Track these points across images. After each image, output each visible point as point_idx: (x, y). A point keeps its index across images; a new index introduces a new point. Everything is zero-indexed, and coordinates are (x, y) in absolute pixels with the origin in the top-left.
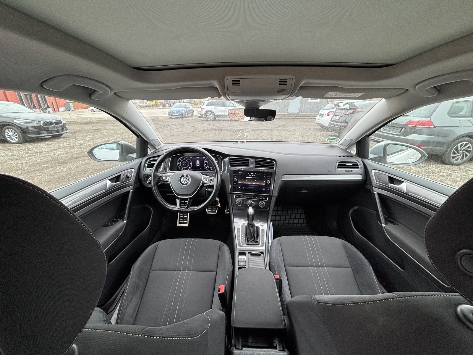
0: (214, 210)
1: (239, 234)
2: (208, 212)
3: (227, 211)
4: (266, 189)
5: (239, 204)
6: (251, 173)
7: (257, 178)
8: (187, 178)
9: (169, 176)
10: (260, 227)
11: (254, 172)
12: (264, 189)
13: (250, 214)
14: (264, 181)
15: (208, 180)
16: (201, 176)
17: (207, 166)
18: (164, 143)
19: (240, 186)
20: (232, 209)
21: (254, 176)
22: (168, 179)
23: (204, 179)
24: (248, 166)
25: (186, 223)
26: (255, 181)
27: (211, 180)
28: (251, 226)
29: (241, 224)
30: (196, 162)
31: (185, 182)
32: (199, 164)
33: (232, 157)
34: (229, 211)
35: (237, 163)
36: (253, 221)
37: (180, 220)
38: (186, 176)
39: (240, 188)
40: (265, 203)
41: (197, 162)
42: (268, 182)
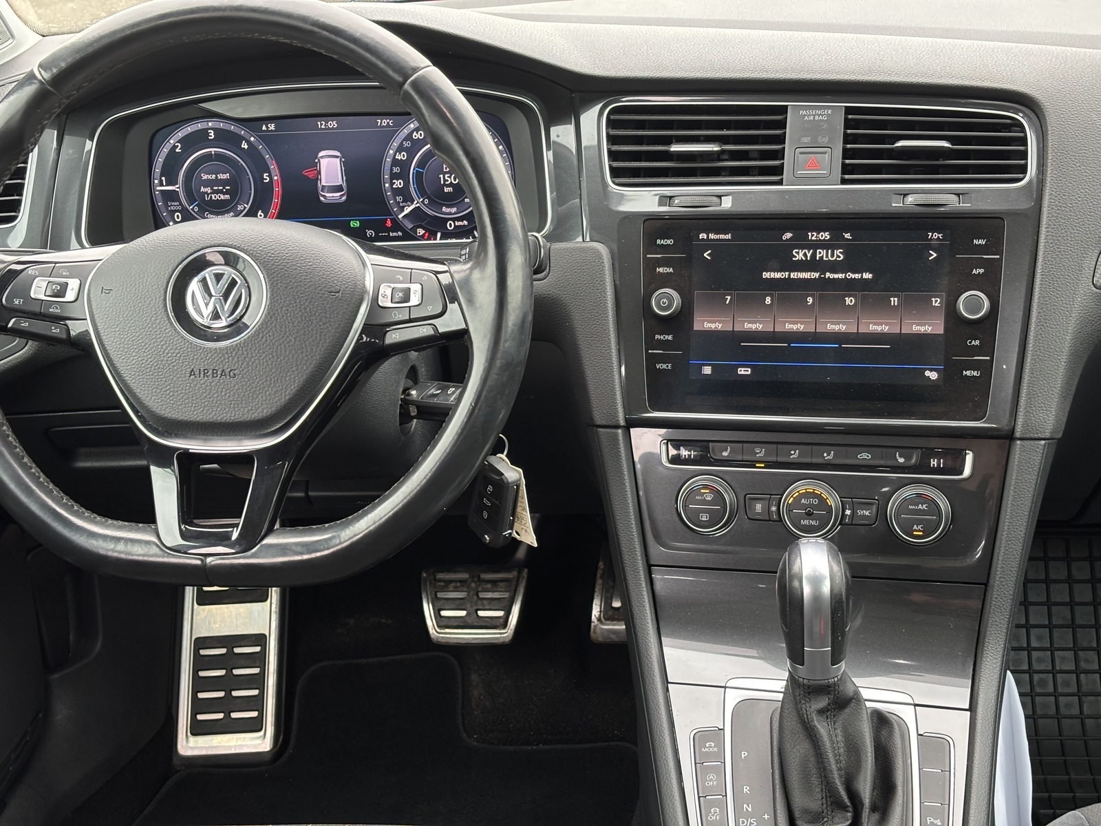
0: (492, 604)
1: (712, 780)
2: (443, 623)
3: (610, 614)
4: (951, 372)
5: (704, 518)
6: (813, 236)
7: (867, 276)
8: (233, 283)
9: (79, 271)
10: (907, 714)
11: (835, 222)
12: (933, 376)
13: (807, 591)
14: (936, 302)
15: (415, 288)
16: (355, 263)
17: (409, 199)
18: (40, 24)
19: (707, 358)
20: (649, 567)
21: (839, 255)
22: (70, 296)
23: (385, 290)
24: (779, 170)
25: (255, 726)
26: (849, 301)
27: (450, 294)
28: (823, 702)
29: (733, 698)
30: (314, 165)
31: (216, 316)
32: (339, 180)
33: (627, 101)
34: (626, 614)
35: (675, 148)
36: (836, 659)
37: (198, 706)
38: (227, 264)
39: (707, 370)
40: (944, 504)
41: (324, 163)
42: (974, 306)
